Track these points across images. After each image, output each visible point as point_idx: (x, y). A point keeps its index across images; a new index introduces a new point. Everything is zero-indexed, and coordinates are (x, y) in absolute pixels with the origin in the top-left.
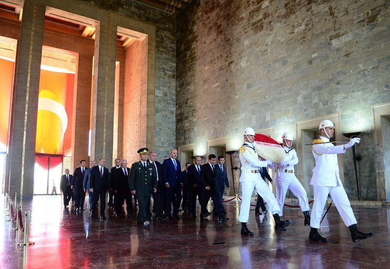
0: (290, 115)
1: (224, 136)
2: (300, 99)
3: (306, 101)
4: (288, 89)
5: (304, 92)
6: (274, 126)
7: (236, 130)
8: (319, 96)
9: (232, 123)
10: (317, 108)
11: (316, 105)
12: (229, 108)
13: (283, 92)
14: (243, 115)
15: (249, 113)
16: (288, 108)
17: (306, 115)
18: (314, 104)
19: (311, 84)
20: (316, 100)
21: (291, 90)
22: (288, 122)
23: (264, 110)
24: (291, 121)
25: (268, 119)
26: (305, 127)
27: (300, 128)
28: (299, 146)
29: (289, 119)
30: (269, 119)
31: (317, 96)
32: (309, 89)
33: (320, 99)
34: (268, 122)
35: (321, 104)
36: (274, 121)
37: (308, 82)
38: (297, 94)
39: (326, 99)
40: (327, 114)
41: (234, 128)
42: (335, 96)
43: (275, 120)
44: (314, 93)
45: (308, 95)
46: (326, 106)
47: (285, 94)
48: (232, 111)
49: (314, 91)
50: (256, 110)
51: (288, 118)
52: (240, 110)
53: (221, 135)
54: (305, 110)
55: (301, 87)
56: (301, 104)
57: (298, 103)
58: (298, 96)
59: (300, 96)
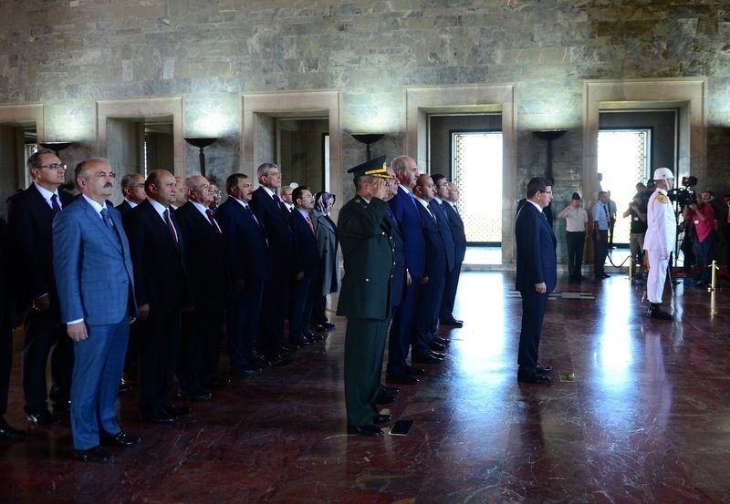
0: (228, 75)
1: (28, 99)
2: (253, 43)
3: (268, 50)
4: (225, 14)
5: (264, 30)
6: (185, 95)
7: (72, 90)
8: (298, 46)
9: (56, 70)
10: (292, 70)
11: (292, 64)
12: (49, 30)
13: (211, 19)
14: (92, 55)
15: (114, 51)
16: (224, 59)
17: (267, 83)
18: (288, 61)
19: (281, 16)
20: (290, 54)
21: (231, 19)
22: (223, 91)
23: (156, 52)
24: (230, 89)
25: (168, 74)
26: (262, 107)
27: (251, 107)
28: (246, 148)
29: (225, 84)
30: (172, 76)
31: (295, 46)
32: (278, 27)
33: (301, 54)
34: (168, 82)
35: (302, 64)
36: (184, 83)
37: (277, 10)
38: (249, 32)
39: (315, 56)
40: (314, 87)
41: (63, 84)
42: (333, 52)
43: (188, 81)
44: (287, 38)
45: (275, 39)
46: (313, 71)
47: (216, 25)
48: (60, 37)
49: (288, 34)
50: (133, 47)
51: (222, 81)
52: (86, 41)
53: (21, 98)
54: (265, 71)
55: (257, 18)
56: (256, 55)
57: (250, 51)
58: (251, 36)
59: (255, 37)
